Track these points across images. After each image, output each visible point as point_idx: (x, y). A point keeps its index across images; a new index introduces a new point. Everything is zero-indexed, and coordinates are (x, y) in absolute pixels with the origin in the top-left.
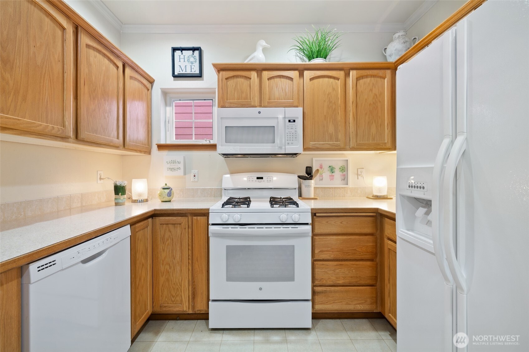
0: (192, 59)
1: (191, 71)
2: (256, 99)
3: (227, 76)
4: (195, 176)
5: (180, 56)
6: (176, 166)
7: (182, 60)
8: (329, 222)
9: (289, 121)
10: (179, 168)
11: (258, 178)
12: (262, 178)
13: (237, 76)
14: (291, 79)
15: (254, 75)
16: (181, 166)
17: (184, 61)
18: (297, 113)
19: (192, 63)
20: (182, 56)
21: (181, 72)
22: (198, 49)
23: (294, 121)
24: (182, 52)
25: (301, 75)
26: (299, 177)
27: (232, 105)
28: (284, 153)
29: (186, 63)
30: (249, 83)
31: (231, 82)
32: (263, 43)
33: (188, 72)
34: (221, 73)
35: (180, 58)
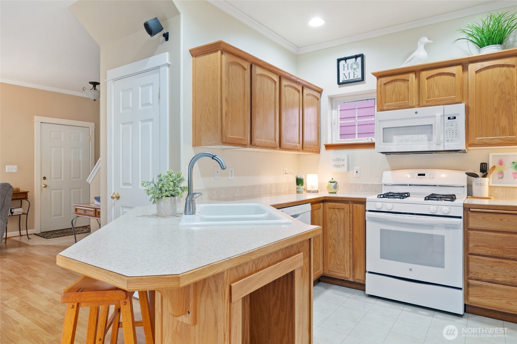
0: (355, 66)
1: (354, 77)
2: (414, 99)
3: (385, 82)
4: (357, 172)
5: (344, 65)
6: (341, 163)
7: (346, 68)
8: (485, 218)
9: (449, 118)
10: (343, 165)
11: (419, 175)
12: (424, 175)
13: (395, 81)
14: (453, 75)
15: (412, 77)
16: (345, 163)
17: (348, 69)
18: (459, 110)
19: (355, 69)
20: (346, 65)
21: (345, 79)
22: (362, 56)
23: (455, 118)
24: (346, 61)
25: (465, 69)
27: (390, 108)
28: (443, 150)
29: (350, 70)
30: (407, 84)
31: (389, 87)
32: (425, 40)
33: (352, 78)
34: (380, 79)
35: (344, 67)
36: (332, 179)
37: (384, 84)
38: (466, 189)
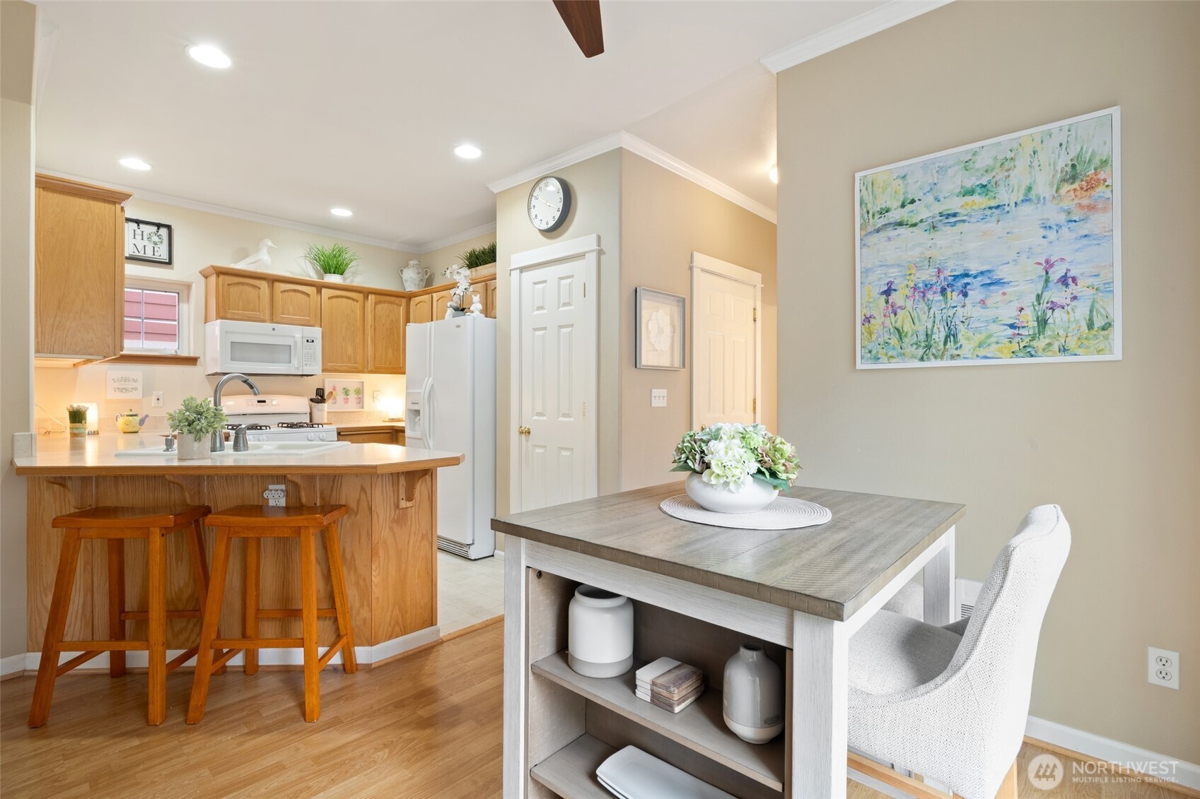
0: (155, 239)
1: (154, 255)
2: (267, 312)
3: (230, 282)
4: (158, 399)
5: (134, 231)
6: (130, 385)
7: (138, 237)
9: (308, 341)
10: (136, 389)
11: (259, 402)
12: (264, 402)
13: (243, 284)
14: (308, 295)
15: (264, 285)
16: (139, 385)
17: (142, 239)
18: (316, 332)
19: (155, 243)
20: (138, 232)
21: (137, 253)
22: (169, 227)
23: (313, 341)
24: (138, 225)
25: (319, 292)
26: (312, 400)
27: (236, 317)
28: (301, 374)
29: (146, 242)
30: (257, 292)
31: (234, 290)
32: (270, 243)
33: (149, 254)
34: (221, 277)
35: (135, 234)
36: (131, 410)
37: (229, 285)
38: (308, 415)
